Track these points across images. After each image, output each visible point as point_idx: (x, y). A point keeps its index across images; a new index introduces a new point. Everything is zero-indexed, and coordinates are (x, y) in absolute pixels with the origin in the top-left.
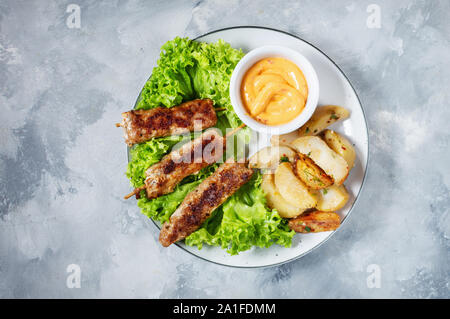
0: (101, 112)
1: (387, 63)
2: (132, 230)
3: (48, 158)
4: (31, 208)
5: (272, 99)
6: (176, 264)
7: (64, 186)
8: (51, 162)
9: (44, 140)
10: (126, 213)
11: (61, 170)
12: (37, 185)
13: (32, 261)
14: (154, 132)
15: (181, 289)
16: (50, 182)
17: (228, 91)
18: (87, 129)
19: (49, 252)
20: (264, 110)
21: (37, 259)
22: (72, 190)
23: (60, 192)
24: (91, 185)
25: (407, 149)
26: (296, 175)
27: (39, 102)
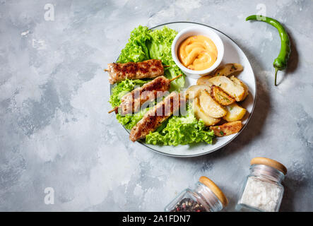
0: (94, 75)
1: (264, 44)
2: (111, 142)
3: (60, 101)
4: (48, 130)
5: (197, 57)
6: (140, 162)
7: (70, 117)
8: (62, 104)
9: (58, 91)
10: (108, 132)
11: (68, 108)
12: (52, 117)
13: (47, 163)
14: (127, 75)
15: (142, 177)
16: (61, 115)
17: (170, 52)
18: (85, 84)
19: (58, 156)
20: (192, 64)
21: (49, 162)
22: (74, 119)
23: (67, 121)
24: (86, 116)
25: (280, 92)
26: (213, 97)
27: (56, 70)
